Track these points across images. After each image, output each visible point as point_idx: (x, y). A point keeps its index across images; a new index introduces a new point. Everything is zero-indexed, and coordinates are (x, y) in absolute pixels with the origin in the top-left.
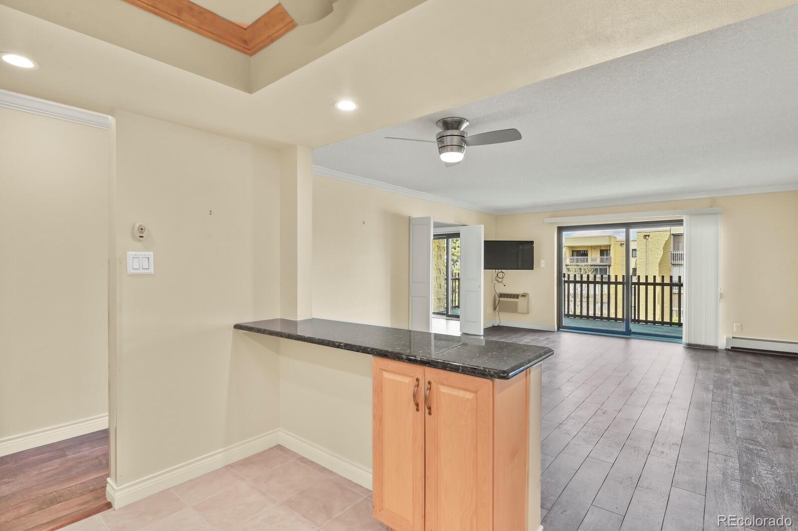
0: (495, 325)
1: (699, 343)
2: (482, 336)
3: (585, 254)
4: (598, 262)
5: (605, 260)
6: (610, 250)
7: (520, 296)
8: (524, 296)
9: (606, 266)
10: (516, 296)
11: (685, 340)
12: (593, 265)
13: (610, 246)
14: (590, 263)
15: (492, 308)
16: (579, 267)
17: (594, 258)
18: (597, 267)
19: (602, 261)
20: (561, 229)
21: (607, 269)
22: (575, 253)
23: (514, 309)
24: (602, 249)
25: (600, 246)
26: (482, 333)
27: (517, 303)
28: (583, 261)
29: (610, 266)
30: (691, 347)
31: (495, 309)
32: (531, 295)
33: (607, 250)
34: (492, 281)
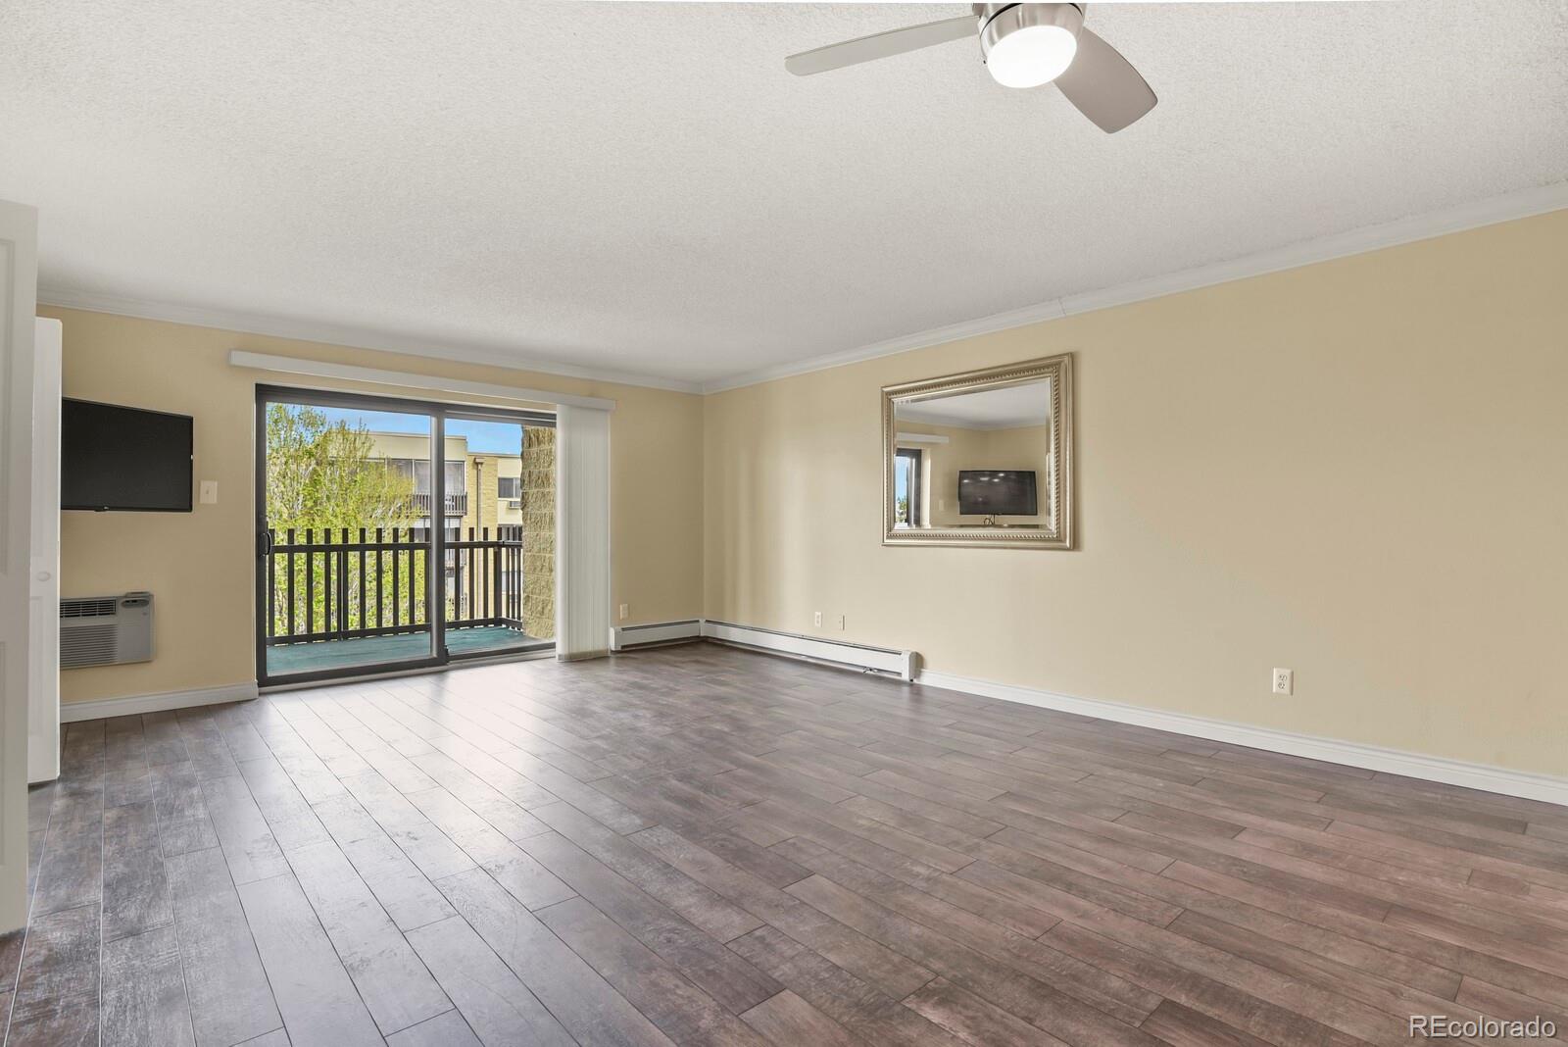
7: (119, 607)
8: (136, 602)
10: (101, 608)
11: (561, 649)
20: (264, 393)
27: (109, 629)
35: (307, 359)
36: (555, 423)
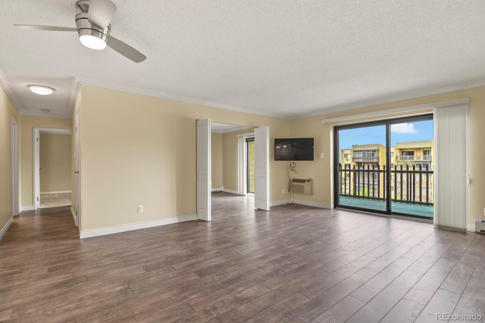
0: (289, 203)
1: (448, 225)
2: (268, 211)
3: (411, 153)
4: (422, 159)
5: (427, 157)
6: (430, 151)
7: (306, 182)
8: (309, 181)
9: (428, 162)
10: (303, 181)
11: (435, 221)
12: (418, 162)
13: (430, 148)
14: (415, 159)
15: (287, 190)
16: (405, 163)
17: (419, 157)
18: (420, 163)
19: (425, 158)
20: (336, 129)
21: (428, 164)
22: (404, 154)
23: (301, 191)
24: (425, 150)
25: (423, 148)
26: (268, 209)
27: (303, 186)
28: (410, 158)
29: (430, 162)
30: (441, 228)
31: (289, 191)
32: (315, 181)
33: (429, 151)
34: (287, 170)
35: (344, 116)
36: (433, 117)
